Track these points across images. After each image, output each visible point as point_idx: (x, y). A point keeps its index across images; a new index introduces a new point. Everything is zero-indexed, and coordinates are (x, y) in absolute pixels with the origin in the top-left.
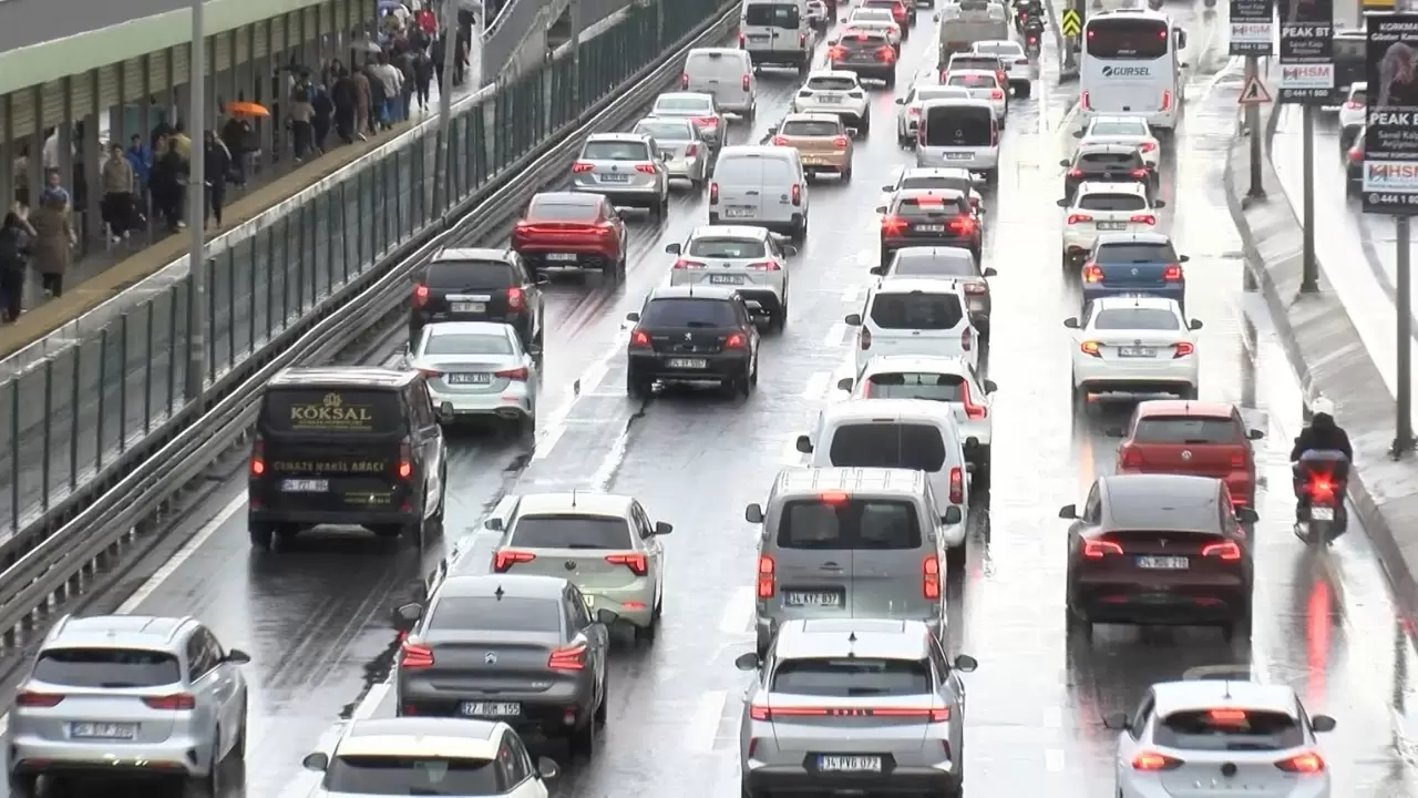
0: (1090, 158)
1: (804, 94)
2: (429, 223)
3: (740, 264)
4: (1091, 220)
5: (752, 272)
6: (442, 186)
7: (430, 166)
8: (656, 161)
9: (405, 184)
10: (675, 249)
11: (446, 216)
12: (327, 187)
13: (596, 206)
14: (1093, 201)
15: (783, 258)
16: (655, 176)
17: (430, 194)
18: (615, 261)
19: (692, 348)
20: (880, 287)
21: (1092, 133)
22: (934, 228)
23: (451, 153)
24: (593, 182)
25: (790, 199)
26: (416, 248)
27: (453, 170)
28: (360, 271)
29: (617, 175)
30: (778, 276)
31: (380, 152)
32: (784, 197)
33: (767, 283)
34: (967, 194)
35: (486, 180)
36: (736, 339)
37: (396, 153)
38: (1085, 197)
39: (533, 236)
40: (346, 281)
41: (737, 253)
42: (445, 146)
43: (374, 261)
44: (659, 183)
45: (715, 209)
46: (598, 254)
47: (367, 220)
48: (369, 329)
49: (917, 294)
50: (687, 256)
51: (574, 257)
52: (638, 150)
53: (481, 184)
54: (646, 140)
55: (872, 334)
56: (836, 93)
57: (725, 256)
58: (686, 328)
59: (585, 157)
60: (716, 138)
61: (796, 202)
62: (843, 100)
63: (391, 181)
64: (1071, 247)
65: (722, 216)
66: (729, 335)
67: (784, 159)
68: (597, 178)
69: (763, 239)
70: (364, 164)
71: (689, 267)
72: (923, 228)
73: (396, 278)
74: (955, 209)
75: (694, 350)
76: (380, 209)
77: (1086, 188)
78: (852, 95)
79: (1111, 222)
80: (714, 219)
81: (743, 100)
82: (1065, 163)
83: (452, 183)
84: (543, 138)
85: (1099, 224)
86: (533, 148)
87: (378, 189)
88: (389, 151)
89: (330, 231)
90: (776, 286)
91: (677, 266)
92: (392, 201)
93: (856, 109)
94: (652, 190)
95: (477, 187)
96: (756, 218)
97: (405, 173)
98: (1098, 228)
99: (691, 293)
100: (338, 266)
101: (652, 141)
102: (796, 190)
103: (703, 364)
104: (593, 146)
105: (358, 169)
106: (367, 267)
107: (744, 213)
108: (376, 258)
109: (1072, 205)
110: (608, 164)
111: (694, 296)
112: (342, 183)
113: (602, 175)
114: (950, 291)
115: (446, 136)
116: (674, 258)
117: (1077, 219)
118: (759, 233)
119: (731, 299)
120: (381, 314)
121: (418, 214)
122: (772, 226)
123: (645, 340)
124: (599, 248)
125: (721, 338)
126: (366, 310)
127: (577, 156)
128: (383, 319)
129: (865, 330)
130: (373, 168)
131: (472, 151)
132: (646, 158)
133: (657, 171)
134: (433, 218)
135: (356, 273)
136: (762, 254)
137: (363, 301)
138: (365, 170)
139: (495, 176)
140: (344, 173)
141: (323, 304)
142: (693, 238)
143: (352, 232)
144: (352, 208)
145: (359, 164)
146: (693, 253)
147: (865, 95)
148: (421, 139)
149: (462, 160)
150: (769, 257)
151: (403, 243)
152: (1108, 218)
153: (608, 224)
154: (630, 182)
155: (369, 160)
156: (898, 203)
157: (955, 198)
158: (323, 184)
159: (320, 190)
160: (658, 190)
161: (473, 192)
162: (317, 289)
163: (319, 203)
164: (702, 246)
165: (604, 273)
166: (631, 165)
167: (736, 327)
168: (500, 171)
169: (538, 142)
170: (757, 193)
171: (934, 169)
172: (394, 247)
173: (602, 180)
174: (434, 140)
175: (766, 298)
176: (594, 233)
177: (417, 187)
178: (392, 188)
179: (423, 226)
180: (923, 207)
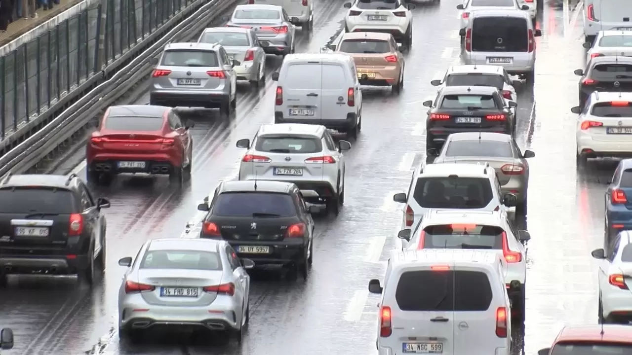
0: (601, 68)
1: (354, 13)
2: (92, 76)
3: (299, 159)
4: (601, 126)
5: (311, 165)
6: (102, 46)
7: (93, 33)
8: (226, 67)
9: (73, 44)
10: (244, 143)
11: (105, 70)
12: (13, 48)
13: (163, 118)
14: (604, 109)
15: (340, 151)
16: (223, 80)
17: (92, 53)
18: (181, 167)
19: (256, 235)
20: (422, 172)
21: (600, 45)
22: (473, 120)
23: (109, 21)
24: (170, 85)
25: (346, 100)
26: (82, 95)
27: (111, 34)
28: (38, 112)
29: (191, 79)
30: (334, 167)
31: (54, 20)
32: (341, 99)
33: (323, 174)
34: (501, 90)
35: (136, 43)
36: (295, 228)
37: (67, 21)
38: (598, 105)
39: (105, 145)
40: (28, 120)
41: (298, 147)
42: (104, 16)
43: (49, 105)
44: (229, 87)
45: (280, 108)
46: (163, 161)
47: (44, 73)
48: (45, 157)
49: (453, 178)
50: (253, 151)
51: (142, 165)
52: (209, 57)
53: (132, 45)
54: (217, 49)
55: (415, 213)
56: (382, 12)
57: (287, 151)
58: (252, 218)
59: (163, 64)
60: (286, 43)
61: (351, 103)
62: (388, 18)
63: (63, 43)
64: (584, 150)
65: (286, 115)
66: (289, 226)
67: (339, 65)
68: (174, 82)
69: (320, 136)
70: (41, 31)
71: (255, 160)
72: (463, 120)
73: (65, 119)
74: (491, 102)
75: (259, 237)
76: (54, 65)
77: (599, 97)
78: (396, 14)
79: (620, 127)
80: (279, 118)
81: (302, 13)
82: (579, 72)
83: (110, 43)
84: (180, 10)
85: (609, 129)
86: (172, 18)
87: (53, 49)
88: (61, 20)
89: (16, 81)
90: (332, 177)
91: (245, 160)
92: (63, 58)
93: (400, 26)
94: (221, 93)
95: (129, 47)
96: (316, 116)
97: (73, 36)
98: (608, 133)
99: (256, 186)
100: (22, 109)
101: (222, 50)
102: (351, 92)
103: (266, 250)
104: (170, 55)
105: (37, 34)
106: (45, 109)
107: (305, 112)
108: (51, 102)
109: (585, 113)
110: (183, 70)
111: (258, 190)
112: (25, 45)
113: (178, 79)
114: (481, 175)
115: (105, 8)
116: (243, 152)
117: (591, 125)
118: (317, 131)
119: (291, 192)
120: (54, 146)
121: (83, 68)
122: (329, 124)
123: (215, 229)
124: (165, 156)
125: (282, 227)
126: (44, 142)
127: (156, 62)
128: (56, 149)
129: (409, 211)
130: (49, 33)
131: (125, 19)
132: (217, 65)
133: (225, 77)
134: (96, 71)
135: (36, 114)
136: (319, 149)
137: (42, 136)
138: (42, 35)
139: (143, 39)
140: (26, 37)
141: (10, 138)
142: (259, 135)
143: (32, 81)
144: (33, 63)
145: (37, 31)
146: (259, 148)
147: (408, 13)
148: (86, 10)
149: (117, 27)
150: (325, 152)
151: (72, 91)
152: (616, 124)
153: (175, 134)
154: (202, 86)
155: (46, 27)
156: (441, 98)
157: (490, 93)
158: (10, 46)
159: (8, 50)
160: (227, 93)
161: (126, 52)
162: (6, 126)
163: (7, 60)
164: (266, 142)
165: (170, 177)
166: (204, 70)
167: (296, 217)
168: (147, 35)
169: (176, 13)
170: (316, 95)
171: (473, 66)
172: (64, 94)
173: (178, 84)
174: (95, 13)
175: (323, 188)
176: (161, 143)
177: (82, 47)
178: (63, 50)
179: (87, 77)
180: (462, 101)
